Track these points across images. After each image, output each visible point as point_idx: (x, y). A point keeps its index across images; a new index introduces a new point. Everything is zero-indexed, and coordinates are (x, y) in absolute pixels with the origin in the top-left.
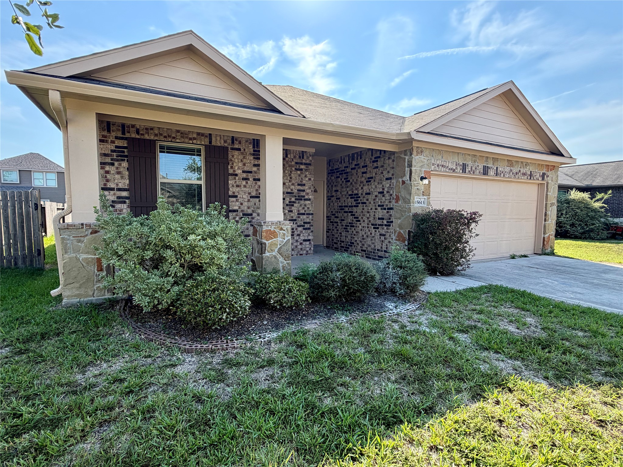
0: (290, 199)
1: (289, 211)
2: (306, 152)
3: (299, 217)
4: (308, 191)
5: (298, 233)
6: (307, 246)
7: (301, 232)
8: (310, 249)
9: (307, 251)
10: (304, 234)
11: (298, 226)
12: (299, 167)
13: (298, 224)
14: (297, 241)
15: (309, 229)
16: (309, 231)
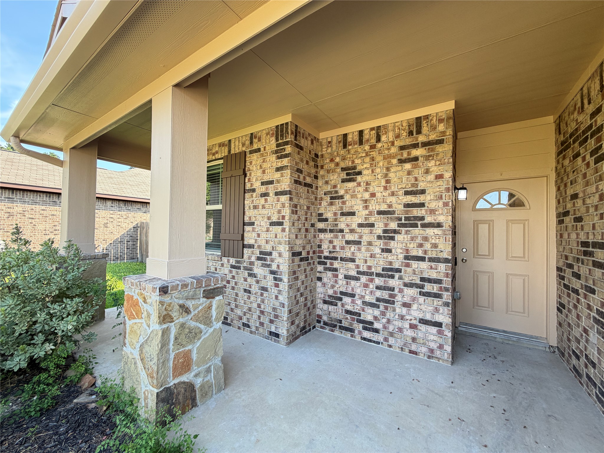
0: (386, 225)
1: (383, 250)
2: (427, 117)
3: (408, 265)
4: (433, 205)
5: (407, 300)
6: (432, 337)
7: (414, 299)
8: (441, 347)
9: (432, 351)
10: (422, 307)
11: (406, 285)
12: (409, 154)
13: (407, 280)
14: (402, 317)
15: (437, 296)
16: (437, 302)
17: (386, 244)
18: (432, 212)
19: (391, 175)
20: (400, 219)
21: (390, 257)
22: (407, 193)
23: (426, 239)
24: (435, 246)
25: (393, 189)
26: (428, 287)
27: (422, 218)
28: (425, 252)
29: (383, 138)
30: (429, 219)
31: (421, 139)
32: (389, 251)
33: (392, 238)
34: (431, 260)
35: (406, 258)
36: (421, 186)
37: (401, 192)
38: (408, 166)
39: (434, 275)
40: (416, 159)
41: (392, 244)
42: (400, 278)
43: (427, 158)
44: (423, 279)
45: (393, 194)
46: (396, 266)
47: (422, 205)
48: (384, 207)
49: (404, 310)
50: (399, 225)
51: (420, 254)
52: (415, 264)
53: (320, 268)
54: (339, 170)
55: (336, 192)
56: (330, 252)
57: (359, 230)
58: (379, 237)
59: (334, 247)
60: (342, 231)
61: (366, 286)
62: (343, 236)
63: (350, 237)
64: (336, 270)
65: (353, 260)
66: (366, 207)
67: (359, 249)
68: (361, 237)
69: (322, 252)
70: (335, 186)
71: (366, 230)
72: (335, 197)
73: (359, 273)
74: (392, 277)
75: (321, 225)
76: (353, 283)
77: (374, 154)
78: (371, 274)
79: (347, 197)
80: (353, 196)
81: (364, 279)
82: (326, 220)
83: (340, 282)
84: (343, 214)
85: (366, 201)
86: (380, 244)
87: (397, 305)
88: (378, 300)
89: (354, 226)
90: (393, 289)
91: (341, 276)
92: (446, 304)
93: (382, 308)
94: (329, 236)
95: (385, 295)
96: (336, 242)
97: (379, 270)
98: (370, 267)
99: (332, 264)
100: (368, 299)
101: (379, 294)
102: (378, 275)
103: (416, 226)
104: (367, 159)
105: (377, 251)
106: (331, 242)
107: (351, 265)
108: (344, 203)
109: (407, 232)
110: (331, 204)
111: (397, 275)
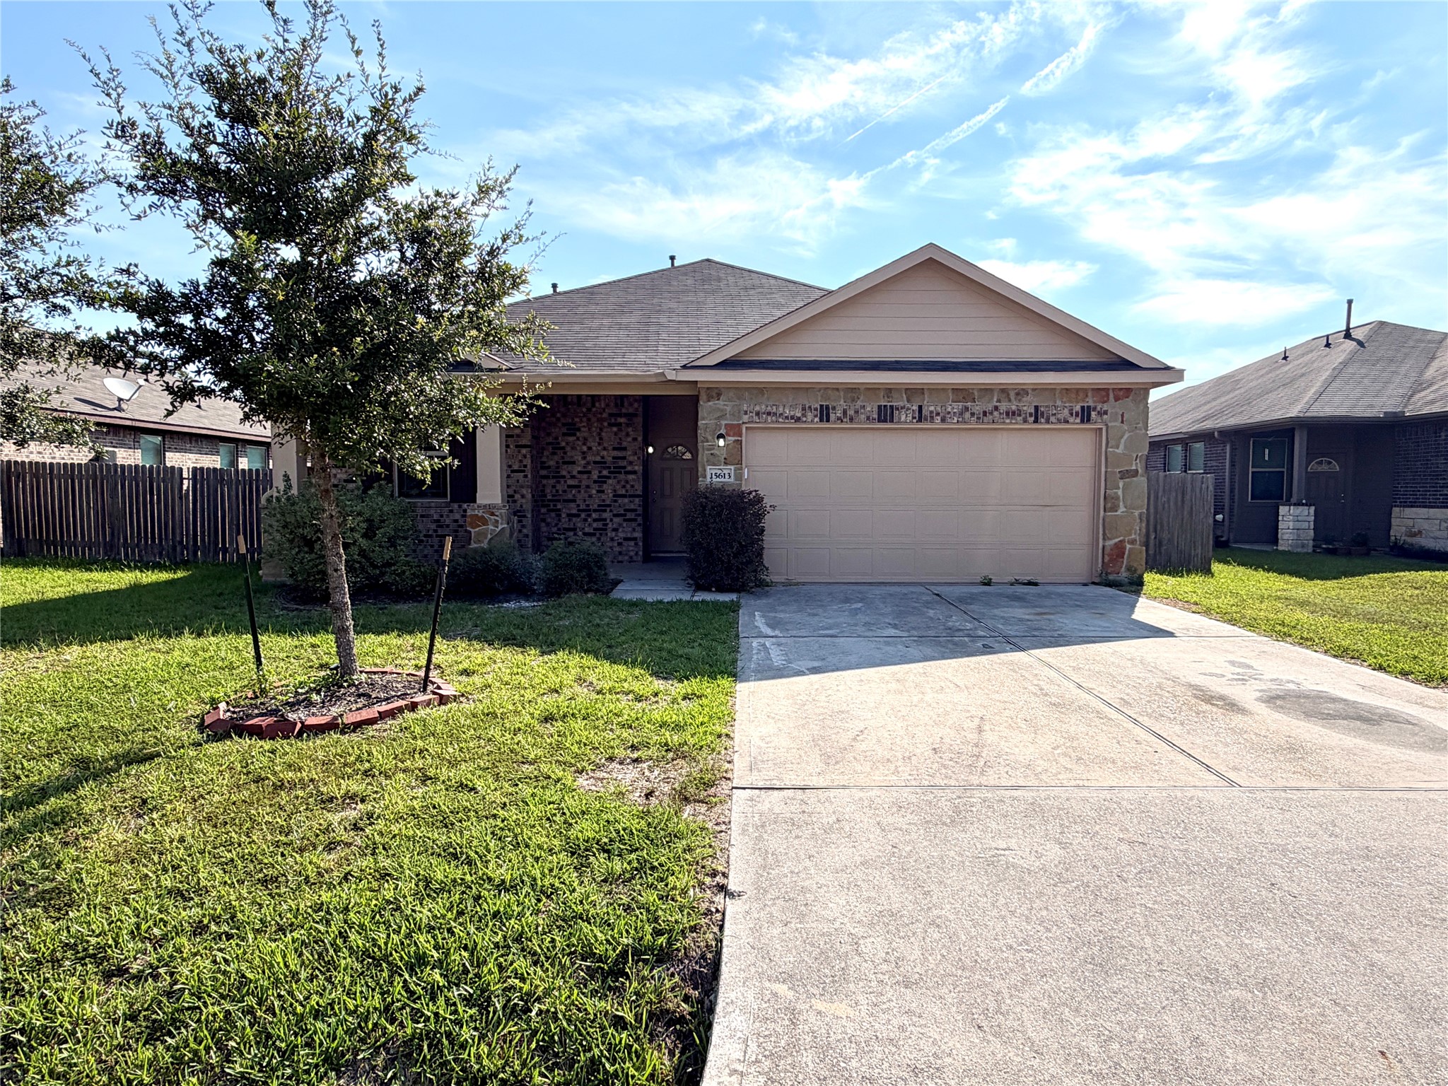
4: (631, 458)
5: (615, 526)
6: (631, 549)
7: (620, 525)
8: (637, 554)
9: (631, 557)
10: (625, 529)
11: (615, 515)
12: (616, 420)
13: (615, 512)
14: (612, 539)
15: (635, 520)
16: (634, 524)
17: (600, 486)
18: (631, 463)
19: (603, 434)
20: (610, 468)
21: (604, 497)
22: (614, 449)
23: (627, 482)
24: (632, 486)
25: (605, 445)
26: (630, 515)
27: (625, 467)
28: (627, 491)
29: (597, 404)
30: (629, 468)
31: (624, 411)
32: (603, 492)
33: (605, 482)
34: (631, 496)
35: (614, 496)
36: (624, 444)
37: (610, 448)
38: (615, 429)
39: (632, 507)
40: (620, 424)
41: (605, 486)
42: (611, 511)
43: (628, 425)
44: (625, 510)
45: (605, 449)
46: (608, 502)
47: (624, 458)
48: (598, 459)
49: (614, 534)
50: (610, 472)
51: (623, 492)
52: (620, 500)
53: (543, 510)
54: (560, 425)
55: (559, 443)
56: (553, 496)
57: (579, 476)
58: (595, 482)
59: (557, 491)
60: (564, 477)
61: (585, 520)
62: (565, 482)
63: (570, 482)
64: (559, 510)
65: (574, 501)
66: (584, 458)
67: (579, 492)
68: (580, 482)
69: (545, 496)
70: (557, 438)
71: (585, 476)
72: (557, 448)
73: (579, 510)
74: (605, 511)
75: (544, 472)
76: (574, 519)
77: (590, 416)
78: (590, 510)
79: (568, 449)
80: (573, 448)
81: (583, 515)
82: (549, 467)
83: (563, 520)
84: (565, 463)
85: (584, 453)
86: (596, 486)
87: (609, 530)
88: (595, 529)
89: (575, 473)
90: (605, 520)
91: (564, 516)
92: (639, 525)
93: (598, 535)
94: (552, 481)
95: (600, 525)
96: (558, 487)
97: (595, 507)
98: (588, 505)
99: (555, 505)
100: (587, 530)
101: (595, 525)
102: (595, 511)
103: (620, 473)
104: (585, 419)
105: (594, 492)
106: (554, 487)
107: (573, 505)
108: (565, 453)
109: (615, 478)
110: (554, 454)
111: (608, 509)
